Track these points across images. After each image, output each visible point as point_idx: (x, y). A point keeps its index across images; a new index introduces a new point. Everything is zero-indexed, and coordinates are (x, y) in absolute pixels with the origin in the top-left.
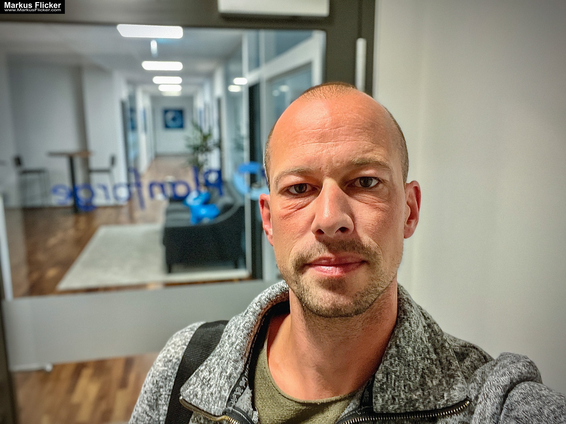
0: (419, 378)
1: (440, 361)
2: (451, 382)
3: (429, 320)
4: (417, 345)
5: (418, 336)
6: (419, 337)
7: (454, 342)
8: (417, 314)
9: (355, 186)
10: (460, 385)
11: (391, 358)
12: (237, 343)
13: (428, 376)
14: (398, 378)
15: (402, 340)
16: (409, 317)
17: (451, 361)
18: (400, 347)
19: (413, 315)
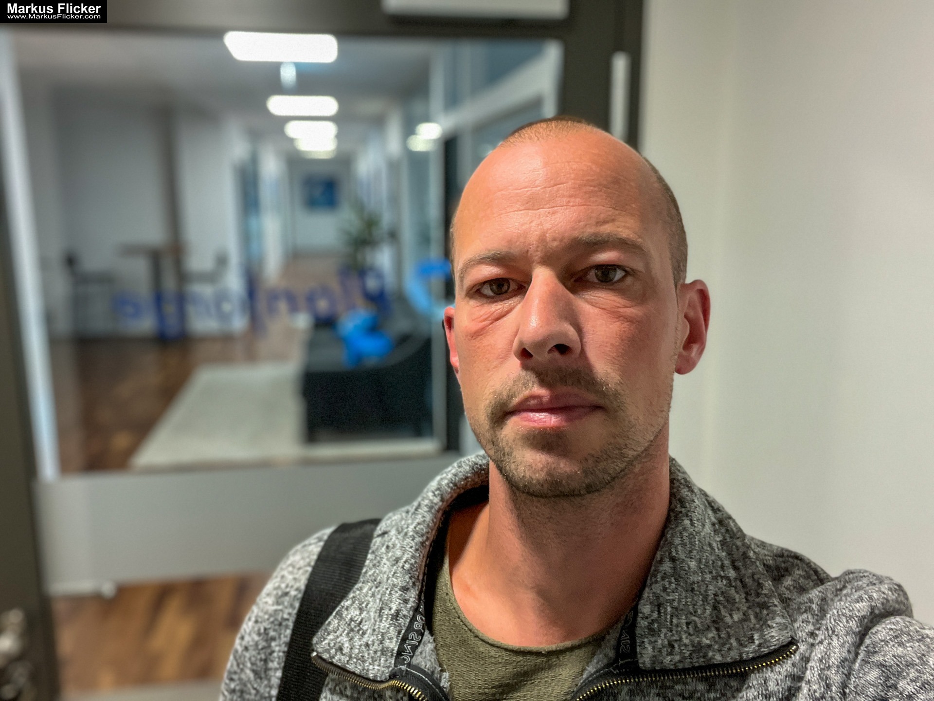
0: (710, 610)
1: (741, 581)
2: (764, 616)
3: (721, 513)
4: (705, 556)
5: (705, 541)
6: (707, 543)
7: (763, 549)
8: (701, 504)
9: (588, 281)
10: (778, 620)
11: (663, 579)
12: (404, 559)
13: (725, 607)
14: (677, 611)
15: (680, 548)
16: (688, 511)
17: (761, 581)
18: (677, 560)
19: (696, 507)
